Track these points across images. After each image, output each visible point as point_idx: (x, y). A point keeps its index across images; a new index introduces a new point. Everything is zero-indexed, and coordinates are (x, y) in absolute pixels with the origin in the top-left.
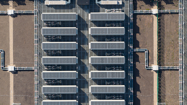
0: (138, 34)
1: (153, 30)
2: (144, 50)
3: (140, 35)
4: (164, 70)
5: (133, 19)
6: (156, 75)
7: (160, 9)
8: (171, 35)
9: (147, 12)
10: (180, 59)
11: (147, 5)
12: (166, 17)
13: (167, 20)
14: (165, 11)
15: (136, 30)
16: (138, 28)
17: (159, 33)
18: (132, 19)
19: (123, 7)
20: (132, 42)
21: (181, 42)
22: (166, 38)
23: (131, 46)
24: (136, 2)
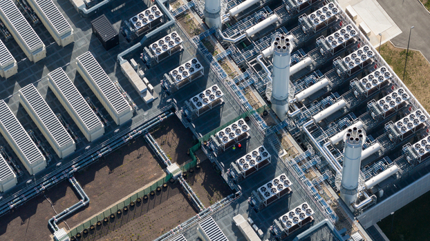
0: (107, 169)
2: (84, 195)
3: (110, 173)
5: (131, 140)
7: (185, 177)
8: (148, 227)
9: (163, 156)
12: (178, 198)
13: (173, 203)
14: (187, 186)
15: (113, 160)
16: (121, 163)
18: (131, 137)
19: (142, 109)
20: (86, 164)
22: (136, 221)
23: (76, 167)
24: (169, 130)
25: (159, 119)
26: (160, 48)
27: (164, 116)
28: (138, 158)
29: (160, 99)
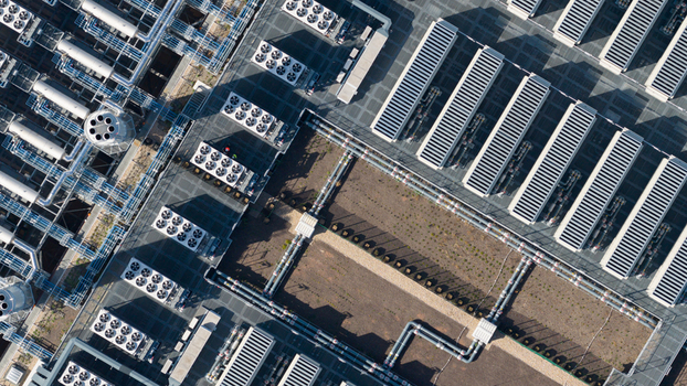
0: (346, 324)
1: (362, 267)
2: (406, 333)
3: (351, 316)
4: (508, 308)
5: (288, 310)
6: (509, 345)
7: (309, 206)
8: (410, 220)
9: (292, 251)
10: (501, 238)
11: (272, 240)
12: (343, 201)
13: (356, 203)
14: (323, 195)
15: (329, 319)
16: (327, 308)
17: (380, 253)
18: (285, 312)
19: (232, 320)
20: (358, 355)
21: (452, 203)
22: (408, 242)
23: (370, 366)
24: (241, 266)
25: (237, 287)
26: (127, 338)
27: (229, 282)
28: (307, 288)
29: (203, 302)
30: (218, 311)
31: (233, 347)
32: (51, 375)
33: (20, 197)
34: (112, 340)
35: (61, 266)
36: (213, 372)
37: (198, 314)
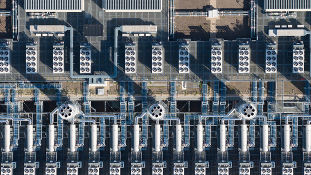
25: (15, 26)
26: (59, 57)
27: (15, 31)
29: (29, 36)
30: (28, 28)
31: (38, 14)
32: (90, 77)
33: (34, 131)
34: (63, 62)
35: (49, 99)
36: (52, 16)
37: (34, 35)
